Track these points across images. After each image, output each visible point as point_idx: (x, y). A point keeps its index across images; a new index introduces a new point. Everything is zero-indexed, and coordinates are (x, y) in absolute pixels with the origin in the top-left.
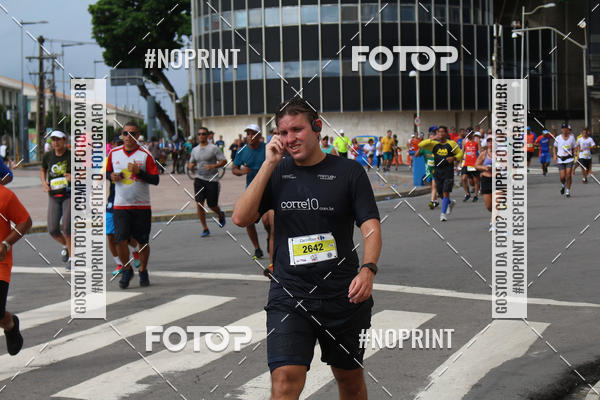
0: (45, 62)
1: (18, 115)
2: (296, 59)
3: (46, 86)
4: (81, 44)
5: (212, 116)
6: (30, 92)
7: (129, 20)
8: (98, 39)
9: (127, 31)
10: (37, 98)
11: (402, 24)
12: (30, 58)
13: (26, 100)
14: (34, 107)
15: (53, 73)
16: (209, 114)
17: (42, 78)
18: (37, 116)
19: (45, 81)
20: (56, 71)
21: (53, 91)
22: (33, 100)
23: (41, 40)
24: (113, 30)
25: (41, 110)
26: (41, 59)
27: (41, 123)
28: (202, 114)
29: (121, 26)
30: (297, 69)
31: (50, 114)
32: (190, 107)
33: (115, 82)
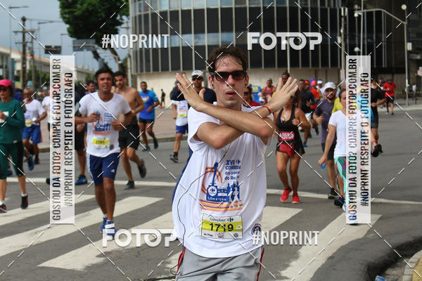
0: (27, 35)
1: (7, 72)
2: (203, 32)
3: (28, 51)
4: (51, 22)
5: (144, 72)
6: (16, 56)
7: (85, 5)
8: (64, 18)
9: (84, 12)
10: (21, 60)
11: (277, 8)
12: (16, 32)
13: (14, 62)
14: (18, 67)
15: (32, 42)
16: (142, 71)
17: (24, 46)
18: (21, 73)
19: (27, 48)
20: (34, 41)
21: (32, 55)
22: (18, 61)
23: (24, 20)
24: (74, 12)
25: (24, 68)
26: (24, 32)
27: (24, 77)
28: (137, 71)
29: (80, 9)
30: (204, 38)
31: (30, 72)
32: (129, 66)
33: (76, 49)
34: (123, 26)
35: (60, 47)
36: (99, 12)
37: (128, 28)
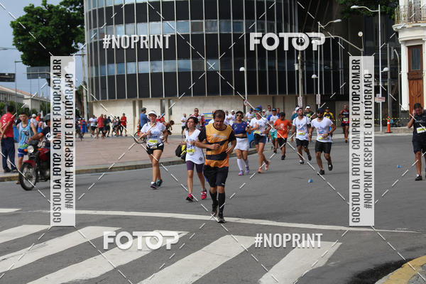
2: (160, 59)
4: (5, 49)
5: (100, 100)
7: (40, 32)
11: (234, 34)
16: (98, 98)
24: (27, 39)
30: (160, 66)
32: (85, 94)
33: (30, 76)
34: (78, 53)
35: (14, 74)
36: (54, 39)
37: (83, 55)
